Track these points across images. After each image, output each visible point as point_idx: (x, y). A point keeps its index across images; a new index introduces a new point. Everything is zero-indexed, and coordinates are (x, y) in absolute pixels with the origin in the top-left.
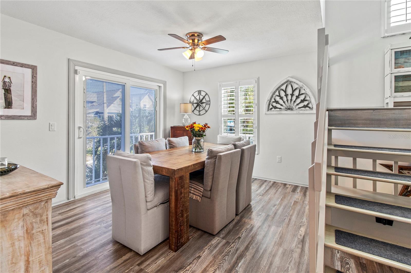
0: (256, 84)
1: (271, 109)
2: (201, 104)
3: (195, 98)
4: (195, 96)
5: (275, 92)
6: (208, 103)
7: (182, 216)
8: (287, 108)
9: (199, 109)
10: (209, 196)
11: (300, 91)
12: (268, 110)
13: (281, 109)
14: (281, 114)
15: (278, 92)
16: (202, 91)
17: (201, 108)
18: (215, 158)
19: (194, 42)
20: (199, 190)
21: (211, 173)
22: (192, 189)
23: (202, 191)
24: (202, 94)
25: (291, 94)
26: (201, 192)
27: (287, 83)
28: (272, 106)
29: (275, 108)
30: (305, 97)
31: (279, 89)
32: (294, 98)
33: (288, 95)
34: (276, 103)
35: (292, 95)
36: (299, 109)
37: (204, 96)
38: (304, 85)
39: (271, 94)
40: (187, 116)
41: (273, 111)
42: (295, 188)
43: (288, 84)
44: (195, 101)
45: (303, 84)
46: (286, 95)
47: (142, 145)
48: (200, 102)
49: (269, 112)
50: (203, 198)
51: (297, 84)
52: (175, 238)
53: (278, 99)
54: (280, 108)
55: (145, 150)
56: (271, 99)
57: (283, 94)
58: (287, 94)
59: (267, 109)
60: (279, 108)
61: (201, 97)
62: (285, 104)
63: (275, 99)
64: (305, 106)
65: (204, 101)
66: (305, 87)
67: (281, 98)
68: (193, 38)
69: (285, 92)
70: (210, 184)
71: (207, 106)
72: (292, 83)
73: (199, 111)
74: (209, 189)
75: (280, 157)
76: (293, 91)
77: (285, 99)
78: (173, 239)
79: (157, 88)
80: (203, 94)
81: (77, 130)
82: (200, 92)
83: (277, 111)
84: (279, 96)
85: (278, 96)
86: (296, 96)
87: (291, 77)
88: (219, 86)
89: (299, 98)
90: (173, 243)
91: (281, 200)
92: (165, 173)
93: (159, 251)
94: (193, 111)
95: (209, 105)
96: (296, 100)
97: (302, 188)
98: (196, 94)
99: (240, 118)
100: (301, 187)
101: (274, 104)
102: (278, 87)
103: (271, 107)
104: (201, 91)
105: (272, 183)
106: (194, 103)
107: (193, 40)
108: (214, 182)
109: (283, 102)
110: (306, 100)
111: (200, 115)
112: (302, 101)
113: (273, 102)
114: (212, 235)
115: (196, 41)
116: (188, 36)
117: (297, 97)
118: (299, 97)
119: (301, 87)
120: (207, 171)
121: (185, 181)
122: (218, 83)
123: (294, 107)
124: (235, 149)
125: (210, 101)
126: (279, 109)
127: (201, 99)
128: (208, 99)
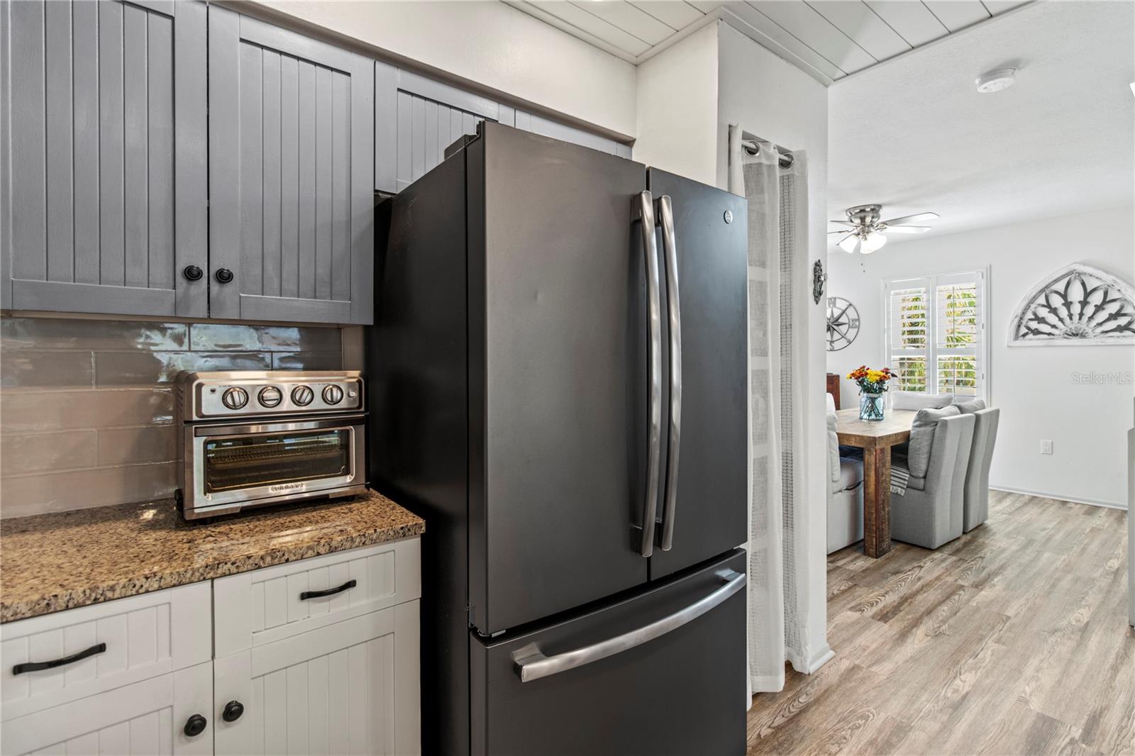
0: (983, 282)
1: (1024, 335)
2: (835, 327)
5: (1035, 298)
6: (855, 324)
7: (884, 509)
8: (1070, 333)
9: (832, 338)
10: (922, 487)
11: (1106, 294)
12: (1016, 338)
13: (1053, 335)
14: (1052, 346)
15: (1043, 296)
16: (837, 300)
17: (836, 336)
18: (933, 424)
19: (865, 222)
20: (900, 478)
21: (925, 449)
23: (907, 479)
24: (837, 305)
25: (1080, 302)
26: (905, 480)
27: (1069, 277)
28: (1028, 328)
29: (1036, 332)
30: (1122, 307)
31: (1046, 290)
32: (1089, 310)
33: (1071, 303)
34: (1038, 323)
35: (1084, 303)
36: (1102, 335)
37: (844, 309)
38: (1118, 280)
39: (1025, 303)
41: (1030, 340)
42: (1093, 510)
43: (1073, 278)
45: (1114, 278)
46: (1068, 305)
48: (833, 322)
49: (1018, 342)
50: (908, 489)
51: (1097, 278)
52: (876, 537)
53: (1043, 312)
54: (1050, 334)
56: (1024, 313)
57: (1057, 301)
58: (1069, 300)
59: (1013, 336)
60: (1048, 332)
61: (837, 312)
62: (1063, 323)
63: (1035, 314)
64: (1120, 329)
65: (844, 320)
66: (1121, 285)
67: (1054, 311)
68: (862, 215)
69: (1064, 296)
70: (923, 467)
71: (853, 331)
72: (1084, 278)
73: (832, 342)
74: (922, 475)
75: (1050, 441)
76: (1087, 294)
77: (1063, 312)
78: (872, 540)
80: (841, 304)
82: (832, 301)
83: (1040, 339)
84: (1048, 306)
85: (1043, 306)
86: (1096, 306)
87: (1080, 263)
88: (882, 287)
89: (1103, 309)
90: (872, 544)
91: (1059, 523)
92: (855, 442)
93: (849, 555)
95: (857, 329)
96: (1094, 314)
97: (1111, 511)
99: (938, 357)
100: (1110, 509)
101: (1034, 325)
102: (1044, 286)
103: (1023, 330)
104: (835, 299)
105: (1027, 498)
107: (863, 219)
108: (931, 463)
109: (1057, 319)
110: (1125, 315)
111: (832, 350)
112: (1113, 317)
113: (1031, 320)
114: (928, 550)
115: (868, 220)
116: (853, 213)
117: (1099, 308)
118: (1104, 306)
119: (1108, 285)
120: (918, 446)
121: (886, 457)
122: (882, 280)
123: (1089, 331)
124: (962, 413)
125: (859, 320)
126: (1046, 336)
127: (835, 316)
128: (853, 316)
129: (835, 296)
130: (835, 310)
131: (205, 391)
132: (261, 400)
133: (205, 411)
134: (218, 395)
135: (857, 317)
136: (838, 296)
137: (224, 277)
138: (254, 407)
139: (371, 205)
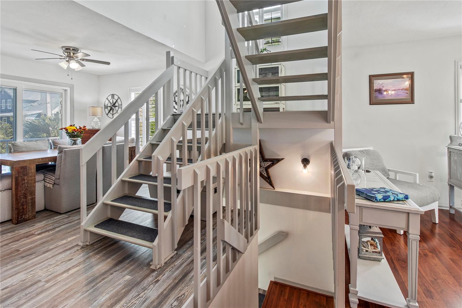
2: (114, 108)
3: (109, 101)
4: (109, 100)
9: (113, 112)
10: (58, 183)
16: (115, 95)
22: (48, 179)
24: (115, 98)
25: (182, 100)
26: (53, 180)
31: (174, 95)
37: (117, 99)
40: (97, 119)
44: (109, 105)
47: (14, 146)
48: (113, 105)
50: (54, 185)
55: (17, 150)
61: (115, 101)
65: (117, 104)
70: (59, 173)
71: (120, 109)
72: (183, 91)
73: (113, 114)
74: (58, 177)
79: (63, 92)
84: (175, 101)
88: (129, 90)
94: (107, 115)
98: (110, 98)
104: (114, 95)
106: (108, 106)
109: (177, 106)
111: (113, 118)
116: (64, 49)
117: (187, 103)
121: (29, 170)
122: (128, 88)
125: (121, 105)
127: (114, 102)
128: (120, 103)
129: (114, 94)
130: (114, 100)
135: (121, 104)
136: (115, 94)
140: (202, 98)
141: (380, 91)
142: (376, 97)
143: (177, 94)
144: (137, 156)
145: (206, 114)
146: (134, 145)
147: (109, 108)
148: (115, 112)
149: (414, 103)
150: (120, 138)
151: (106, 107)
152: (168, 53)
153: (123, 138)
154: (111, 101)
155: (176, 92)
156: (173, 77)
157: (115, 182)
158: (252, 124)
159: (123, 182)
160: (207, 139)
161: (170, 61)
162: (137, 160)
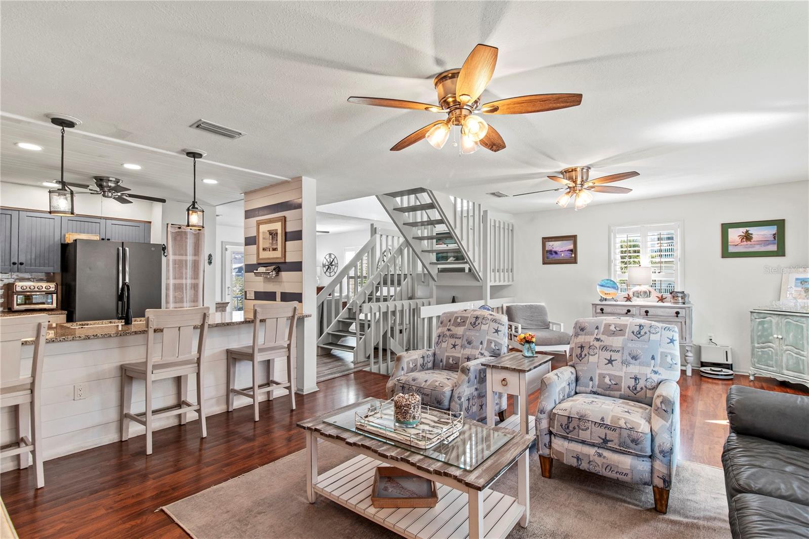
2: (331, 266)
3: (327, 260)
6: (337, 265)
9: (329, 271)
37: (334, 259)
44: (327, 264)
48: (330, 264)
61: (332, 260)
65: (333, 263)
71: (336, 268)
73: (330, 273)
80: (333, 257)
81: (227, 289)
82: (330, 255)
94: (325, 273)
98: (327, 257)
111: (330, 276)
128: (336, 262)
131: (17, 286)
132: (30, 288)
133: (17, 290)
134: (20, 287)
136: (332, 253)
137: (21, 264)
138: (29, 290)
139: (60, 246)
140: (388, 265)
141: (550, 252)
142: (547, 258)
143: (385, 254)
144: (348, 305)
145: (398, 275)
146: (346, 300)
147: (327, 267)
148: (331, 271)
149: (577, 263)
150: (337, 294)
151: (324, 266)
152: (372, 225)
153: (339, 294)
154: (329, 260)
155: (385, 251)
156: (375, 245)
157: (334, 321)
158: (430, 282)
159: (339, 321)
160: (392, 296)
161: (374, 231)
162: (348, 308)
